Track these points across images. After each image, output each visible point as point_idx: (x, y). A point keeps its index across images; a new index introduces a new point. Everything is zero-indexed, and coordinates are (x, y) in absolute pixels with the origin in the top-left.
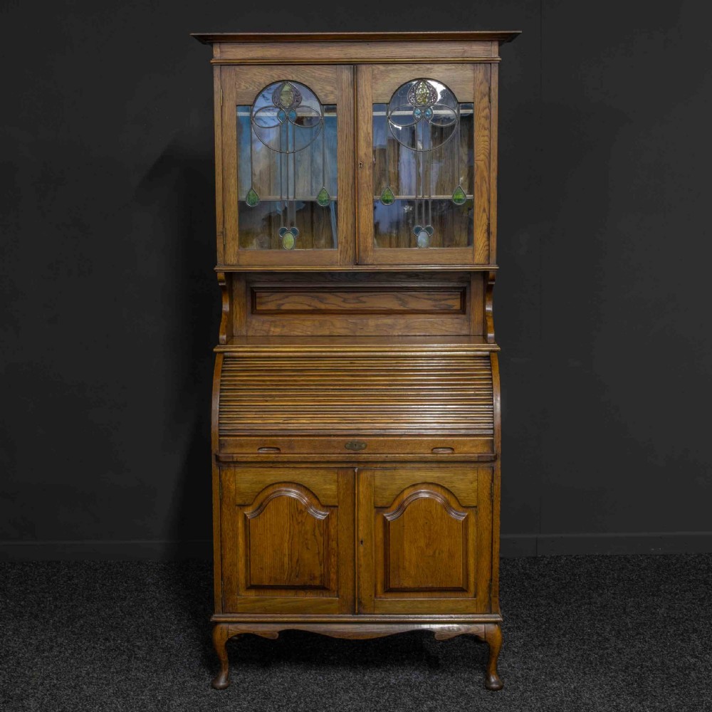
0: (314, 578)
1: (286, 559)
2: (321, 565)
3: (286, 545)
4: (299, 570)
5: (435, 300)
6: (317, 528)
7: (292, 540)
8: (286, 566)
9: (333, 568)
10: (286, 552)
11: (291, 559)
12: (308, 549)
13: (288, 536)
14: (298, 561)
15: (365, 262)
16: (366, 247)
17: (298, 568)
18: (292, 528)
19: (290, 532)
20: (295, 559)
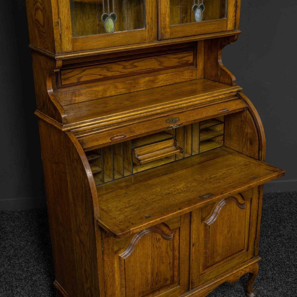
0: (166, 280)
1: (150, 276)
2: (171, 270)
3: (149, 267)
4: (158, 279)
5: (179, 58)
6: (169, 247)
7: (153, 261)
8: (150, 280)
9: (176, 268)
10: (149, 271)
11: (152, 275)
12: (163, 263)
13: (150, 260)
14: (157, 274)
15: (165, 38)
16: (165, 25)
17: (157, 279)
18: (153, 253)
19: (152, 257)
20: (155, 274)
